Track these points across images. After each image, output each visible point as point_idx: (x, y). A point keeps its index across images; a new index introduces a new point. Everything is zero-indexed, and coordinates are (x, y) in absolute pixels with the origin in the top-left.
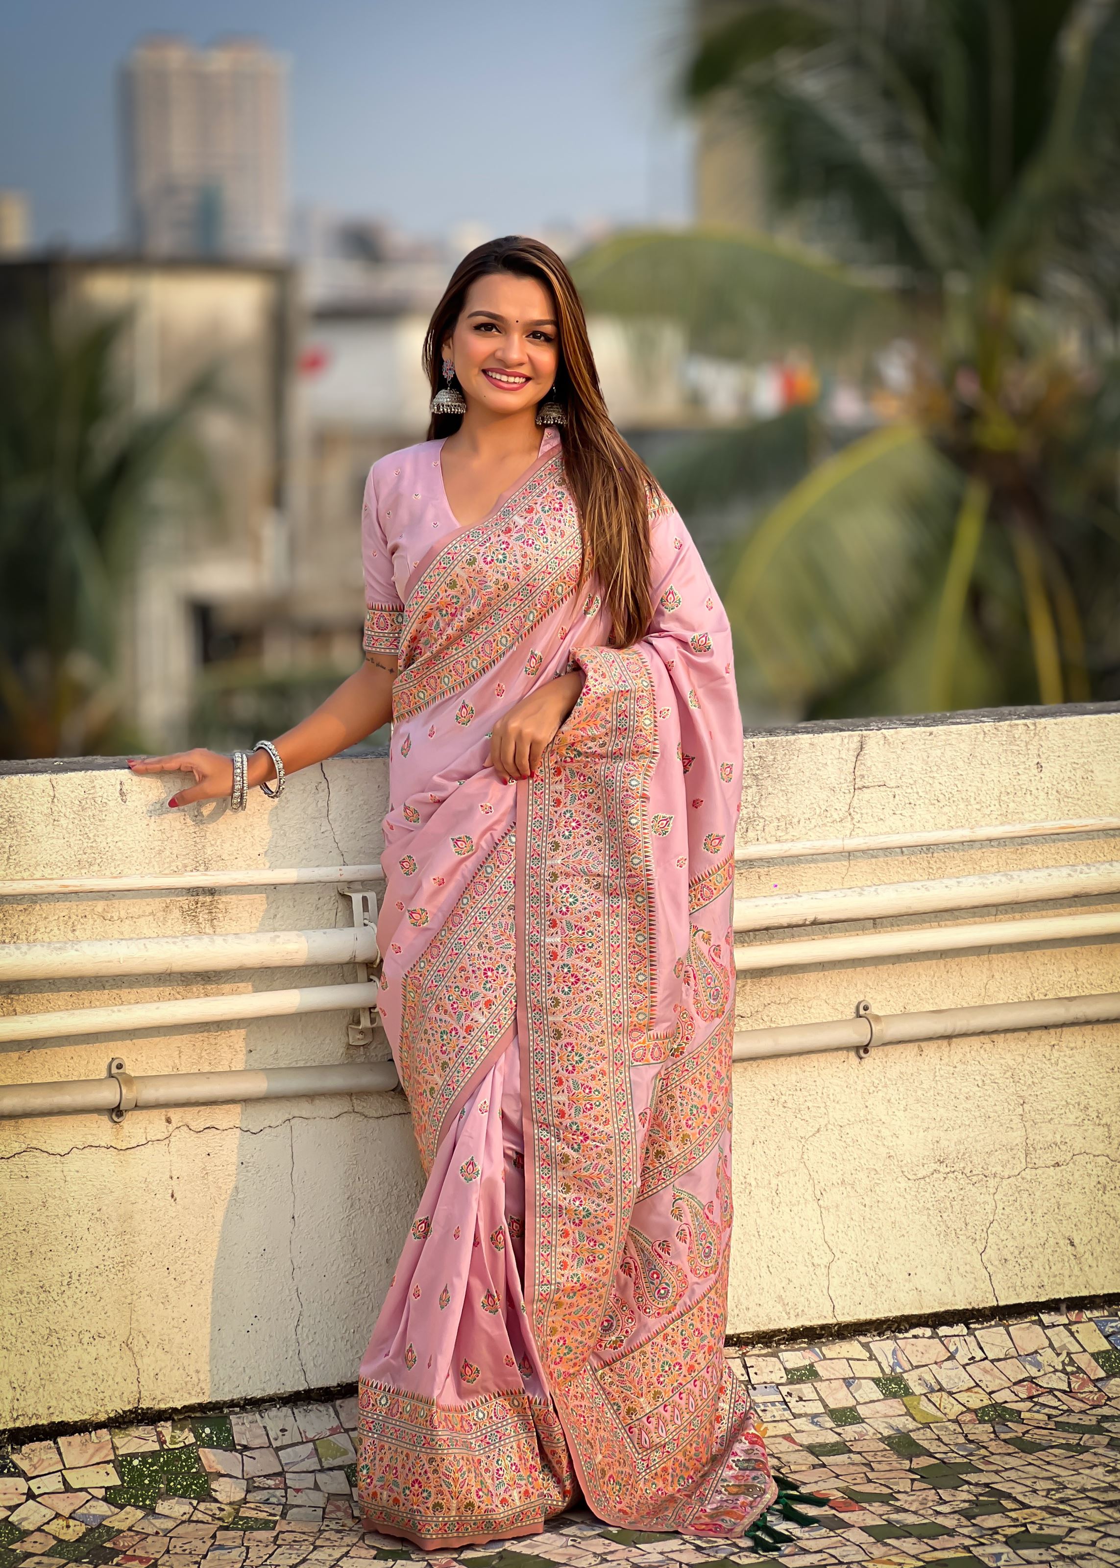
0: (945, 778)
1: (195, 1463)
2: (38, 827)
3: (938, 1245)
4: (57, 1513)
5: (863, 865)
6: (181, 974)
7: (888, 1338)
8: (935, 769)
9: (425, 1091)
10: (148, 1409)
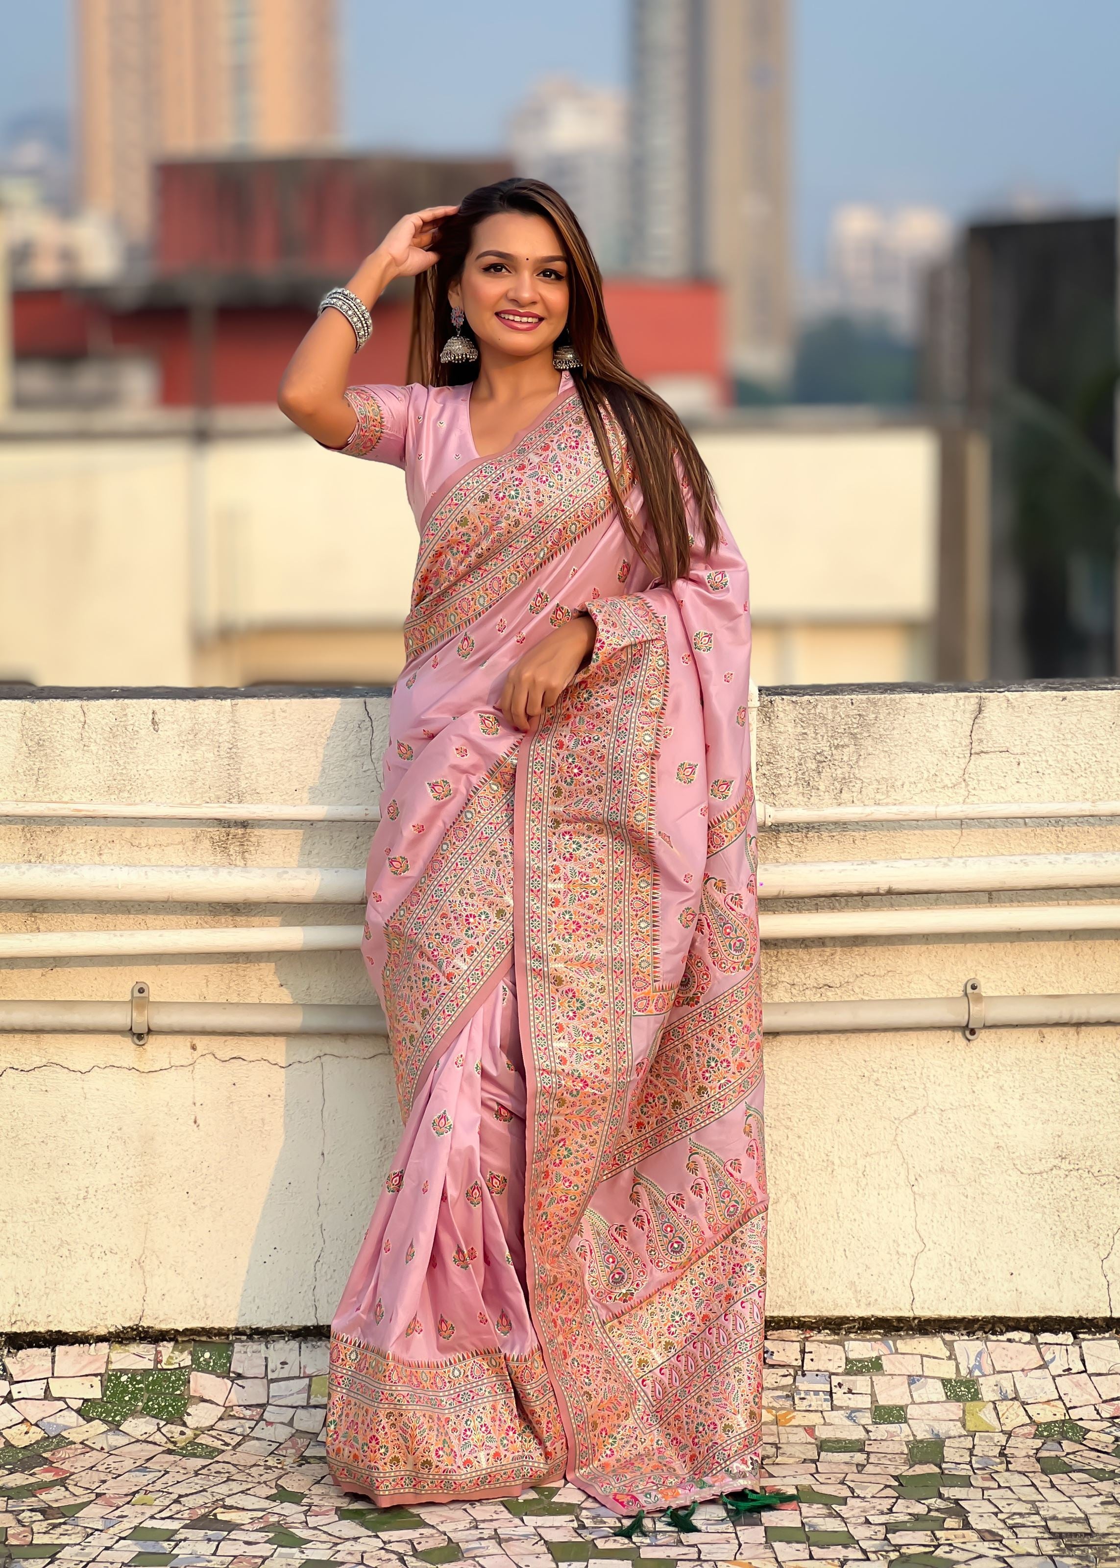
0: (1082, 747)
1: (181, 1385)
2: (68, 752)
3: (1052, 1245)
4: (25, 1419)
5: (977, 835)
6: (210, 904)
7: (977, 1338)
8: (1069, 736)
9: (404, 1039)
10: (149, 1327)
